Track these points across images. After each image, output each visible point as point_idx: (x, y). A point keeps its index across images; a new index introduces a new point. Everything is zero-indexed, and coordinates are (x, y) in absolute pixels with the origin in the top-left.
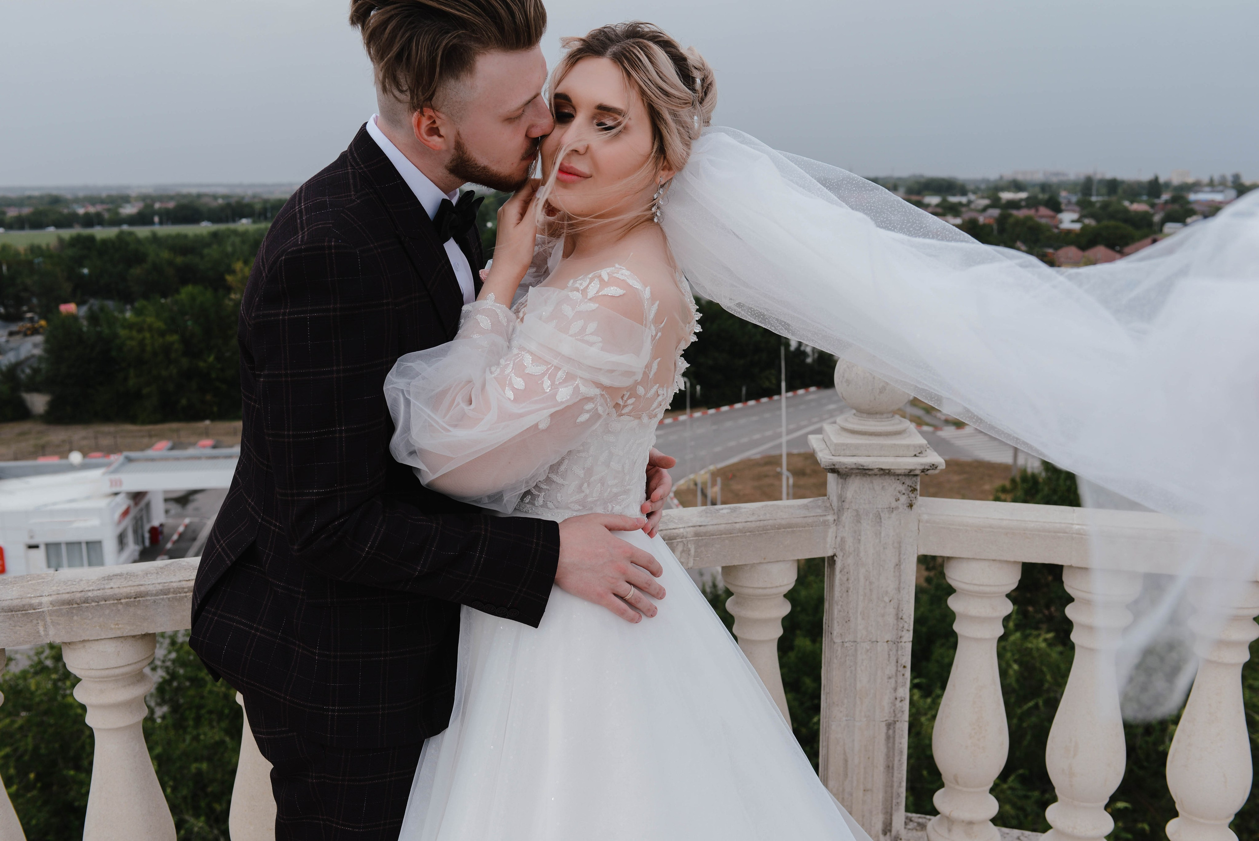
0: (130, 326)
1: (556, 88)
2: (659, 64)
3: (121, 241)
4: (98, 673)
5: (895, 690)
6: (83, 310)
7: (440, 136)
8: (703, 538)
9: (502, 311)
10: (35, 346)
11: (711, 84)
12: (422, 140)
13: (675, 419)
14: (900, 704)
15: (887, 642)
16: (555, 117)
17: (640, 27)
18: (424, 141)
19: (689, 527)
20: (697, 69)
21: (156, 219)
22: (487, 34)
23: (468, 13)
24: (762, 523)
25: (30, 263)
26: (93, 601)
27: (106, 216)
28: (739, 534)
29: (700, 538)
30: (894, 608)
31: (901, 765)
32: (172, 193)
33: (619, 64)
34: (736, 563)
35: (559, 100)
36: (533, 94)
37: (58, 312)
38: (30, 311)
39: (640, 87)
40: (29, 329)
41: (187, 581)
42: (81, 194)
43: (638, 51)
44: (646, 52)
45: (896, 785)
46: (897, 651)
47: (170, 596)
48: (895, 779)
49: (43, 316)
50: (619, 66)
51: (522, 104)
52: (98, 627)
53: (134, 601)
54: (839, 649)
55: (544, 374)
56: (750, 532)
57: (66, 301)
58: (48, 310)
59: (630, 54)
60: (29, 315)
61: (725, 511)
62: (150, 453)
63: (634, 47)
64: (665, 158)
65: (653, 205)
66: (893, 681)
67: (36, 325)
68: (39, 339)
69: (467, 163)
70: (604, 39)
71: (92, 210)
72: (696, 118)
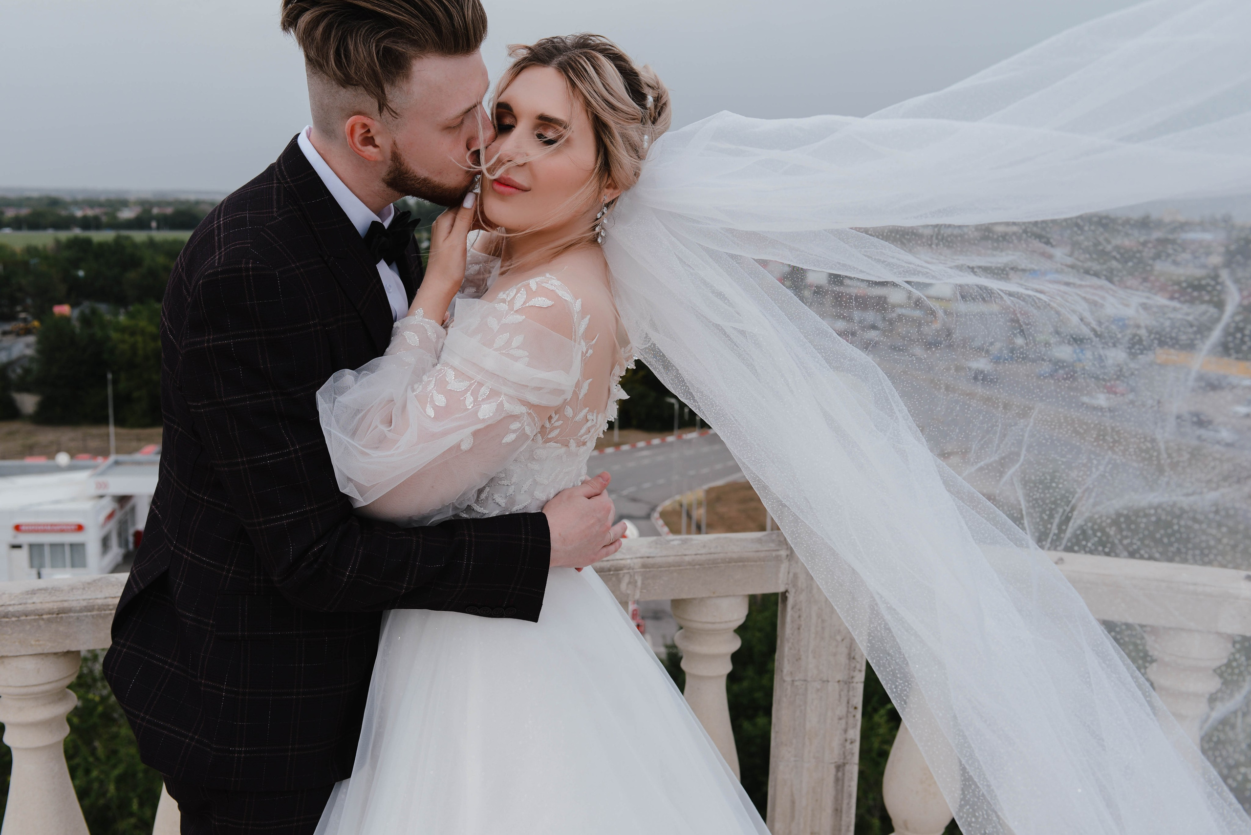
0: (123, 330)
1: (499, 96)
2: (605, 75)
3: (118, 246)
4: (17, 691)
5: (846, 731)
6: (76, 313)
7: (376, 146)
8: (651, 569)
9: (431, 326)
10: (28, 346)
11: (665, 104)
12: (356, 149)
13: (663, 440)
14: (850, 746)
15: (839, 681)
16: (497, 128)
17: (591, 40)
18: (358, 151)
19: (637, 558)
20: (649, 86)
21: (154, 224)
22: (424, 37)
23: (404, 14)
24: (712, 557)
25: (26, 264)
26: (14, 616)
27: (104, 219)
28: (688, 567)
29: (648, 570)
30: (846, 647)
31: (850, 808)
32: (170, 198)
33: (563, 73)
34: (684, 596)
35: (500, 110)
36: (474, 102)
37: (52, 313)
38: (24, 311)
39: (585, 98)
40: (22, 329)
41: (113, 598)
42: (80, 197)
43: (585, 62)
44: (593, 63)
45: (844, 829)
46: (848, 691)
47: (95, 613)
48: (843, 823)
49: (37, 317)
50: (563, 74)
51: (461, 112)
52: (17, 643)
53: (57, 618)
54: (789, 687)
55: (466, 391)
56: (700, 565)
57: (60, 302)
58: (42, 312)
59: (575, 63)
60: (23, 315)
61: (676, 543)
62: (138, 456)
63: (581, 57)
64: (609, 175)
65: (596, 226)
66: (843, 722)
67: (29, 326)
68: (31, 339)
69: (405, 176)
70: (551, 48)
71: (90, 213)
72: (646, 137)
